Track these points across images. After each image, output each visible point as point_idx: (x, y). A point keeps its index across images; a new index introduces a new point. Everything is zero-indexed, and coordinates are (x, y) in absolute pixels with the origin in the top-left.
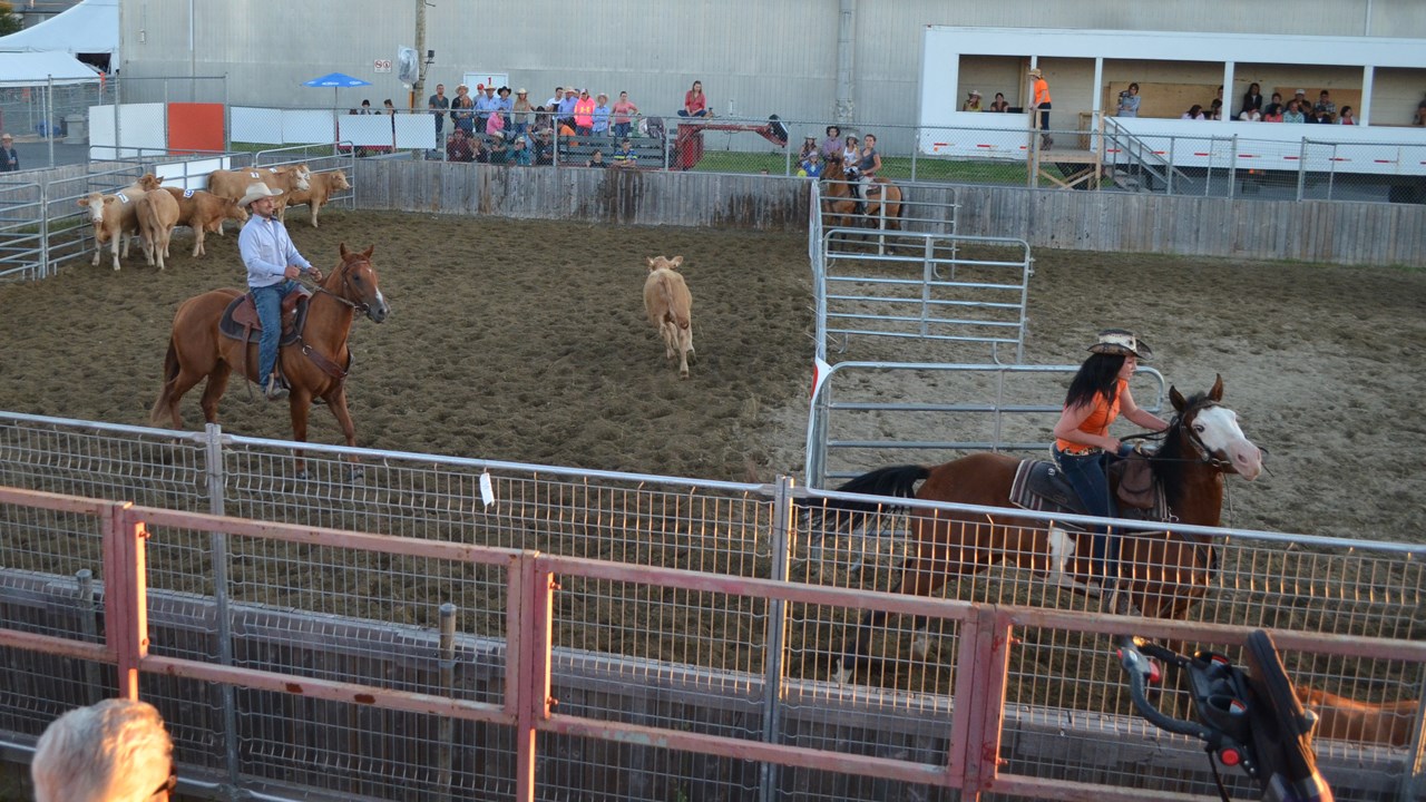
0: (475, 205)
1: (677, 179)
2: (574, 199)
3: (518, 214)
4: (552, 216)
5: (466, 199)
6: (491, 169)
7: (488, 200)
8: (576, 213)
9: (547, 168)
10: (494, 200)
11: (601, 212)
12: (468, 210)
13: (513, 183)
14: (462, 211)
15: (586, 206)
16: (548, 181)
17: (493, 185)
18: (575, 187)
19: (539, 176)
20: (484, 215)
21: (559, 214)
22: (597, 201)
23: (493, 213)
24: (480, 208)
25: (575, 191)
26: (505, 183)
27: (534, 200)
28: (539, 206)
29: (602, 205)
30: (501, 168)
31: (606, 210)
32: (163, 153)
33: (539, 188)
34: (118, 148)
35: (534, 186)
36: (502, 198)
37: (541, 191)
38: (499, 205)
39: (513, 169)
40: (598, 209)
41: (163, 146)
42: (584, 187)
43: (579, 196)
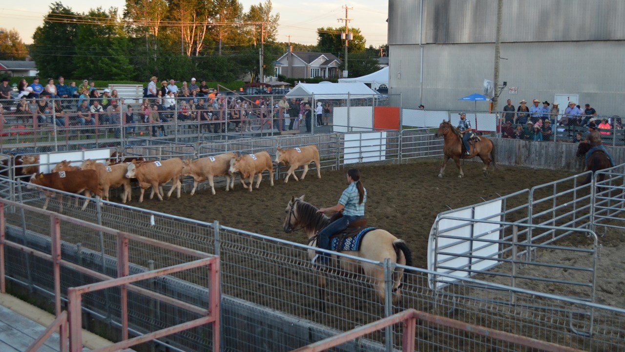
0: (513, 161)
1: (618, 150)
2: (563, 159)
3: (535, 166)
4: (552, 168)
5: (509, 158)
6: (522, 142)
7: (520, 158)
8: (564, 167)
9: (550, 143)
10: (523, 158)
11: (577, 167)
12: (510, 163)
13: (533, 150)
14: (507, 163)
15: (570, 163)
16: (550, 149)
17: (523, 150)
18: (564, 153)
19: (546, 147)
20: (518, 165)
21: (555, 167)
22: (576, 161)
23: (522, 165)
24: (516, 162)
25: (564, 155)
26: (529, 150)
27: (543, 160)
28: (546, 162)
29: (578, 163)
30: (527, 142)
31: (580, 165)
32: (371, 130)
33: (546, 153)
34: (348, 127)
35: (543, 152)
36: (527, 157)
37: (547, 154)
38: (525, 160)
39: (533, 143)
40: (576, 165)
41: (371, 127)
42: (569, 153)
43: (566, 158)
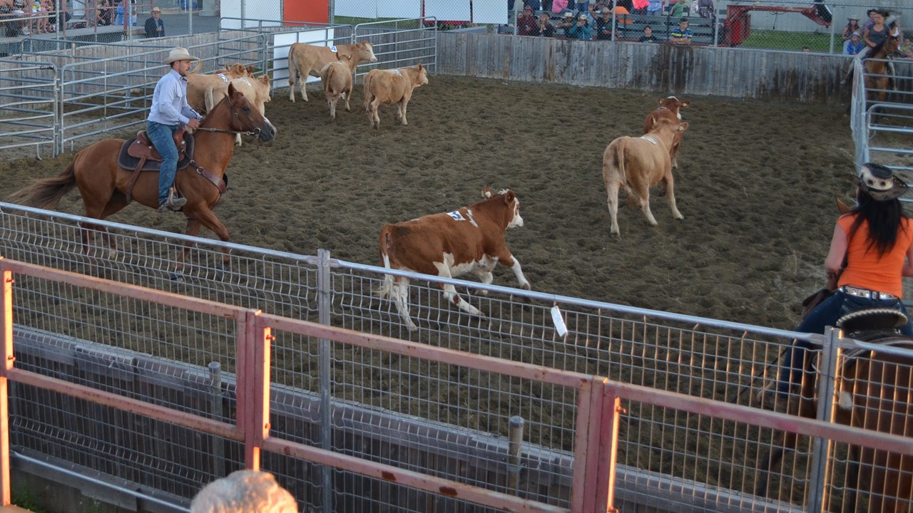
0: (541, 73)
1: (725, 54)
2: (629, 70)
3: (579, 82)
4: (609, 85)
5: (533, 68)
6: (556, 42)
7: (552, 69)
8: (631, 83)
9: (606, 43)
10: (557, 69)
11: (654, 82)
12: (534, 77)
13: (575, 55)
14: (529, 79)
15: (640, 76)
16: (606, 54)
17: (558, 56)
18: (631, 60)
19: (599, 50)
20: (549, 82)
21: (616, 83)
22: (651, 73)
23: (556, 81)
24: (545, 76)
25: (630, 63)
26: (568, 55)
27: (593, 70)
28: (598, 74)
29: (655, 76)
30: (565, 42)
31: (658, 80)
32: (279, 24)
33: (598, 60)
34: (243, 19)
35: (594, 58)
36: (565, 68)
37: (600, 62)
38: (562, 73)
39: (575, 43)
40: (650, 81)
41: (279, 19)
42: (639, 59)
43: (634, 67)
